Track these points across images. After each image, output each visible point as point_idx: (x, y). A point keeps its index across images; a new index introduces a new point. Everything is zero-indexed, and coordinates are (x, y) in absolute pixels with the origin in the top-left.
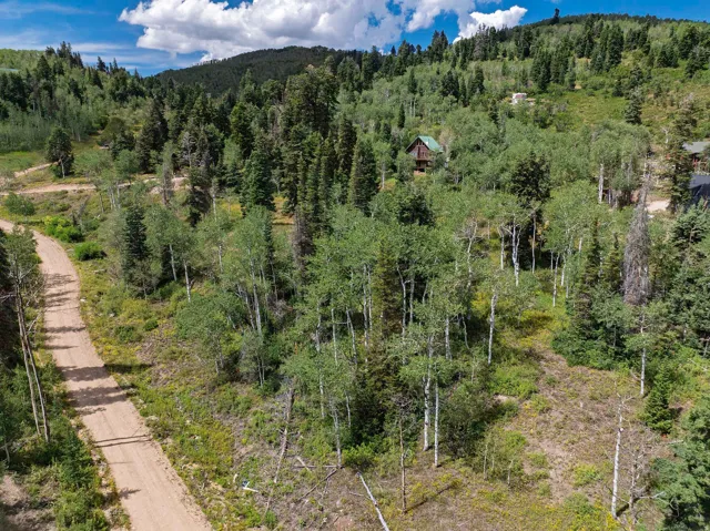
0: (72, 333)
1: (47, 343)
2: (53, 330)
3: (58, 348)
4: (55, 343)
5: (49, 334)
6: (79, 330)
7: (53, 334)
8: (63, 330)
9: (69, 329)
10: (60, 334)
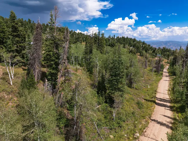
0: (159, 121)
1: (173, 121)
2: (168, 127)
3: (169, 117)
4: (169, 120)
5: (170, 125)
6: (154, 120)
7: (168, 124)
8: (162, 124)
9: (159, 123)
10: (164, 122)
